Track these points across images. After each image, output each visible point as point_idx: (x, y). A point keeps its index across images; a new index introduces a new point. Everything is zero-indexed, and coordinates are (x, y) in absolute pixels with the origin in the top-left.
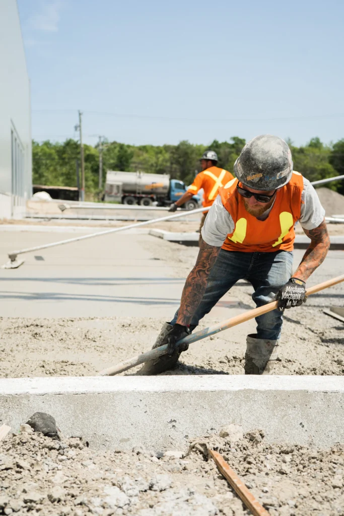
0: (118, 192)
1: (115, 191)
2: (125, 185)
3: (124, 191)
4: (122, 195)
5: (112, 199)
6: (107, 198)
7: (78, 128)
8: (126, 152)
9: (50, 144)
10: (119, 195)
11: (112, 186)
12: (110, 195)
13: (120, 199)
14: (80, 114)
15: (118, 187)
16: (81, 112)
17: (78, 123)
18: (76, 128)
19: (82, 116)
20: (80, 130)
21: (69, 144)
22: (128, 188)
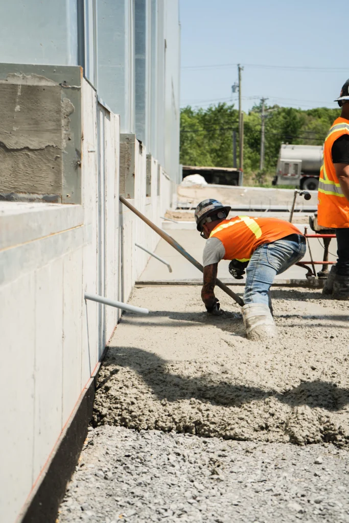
0: (296, 172)
1: (291, 171)
2: (305, 162)
3: (304, 172)
4: (301, 177)
5: (287, 182)
6: (279, 182)
7: (236, 88)
8: (294, 118)
9: (192, 113)
10: (297, 176)
11: (287, 164)
12: (284, 175)
13: (298, 183)
14: (239, 69)
15: (296, 165)
16: (241, 66)
17: (237, 82)
18: (234, 88)
19: (242, 72)
20: (239, 91)
21: (221, 110)
22: (309, 167)
